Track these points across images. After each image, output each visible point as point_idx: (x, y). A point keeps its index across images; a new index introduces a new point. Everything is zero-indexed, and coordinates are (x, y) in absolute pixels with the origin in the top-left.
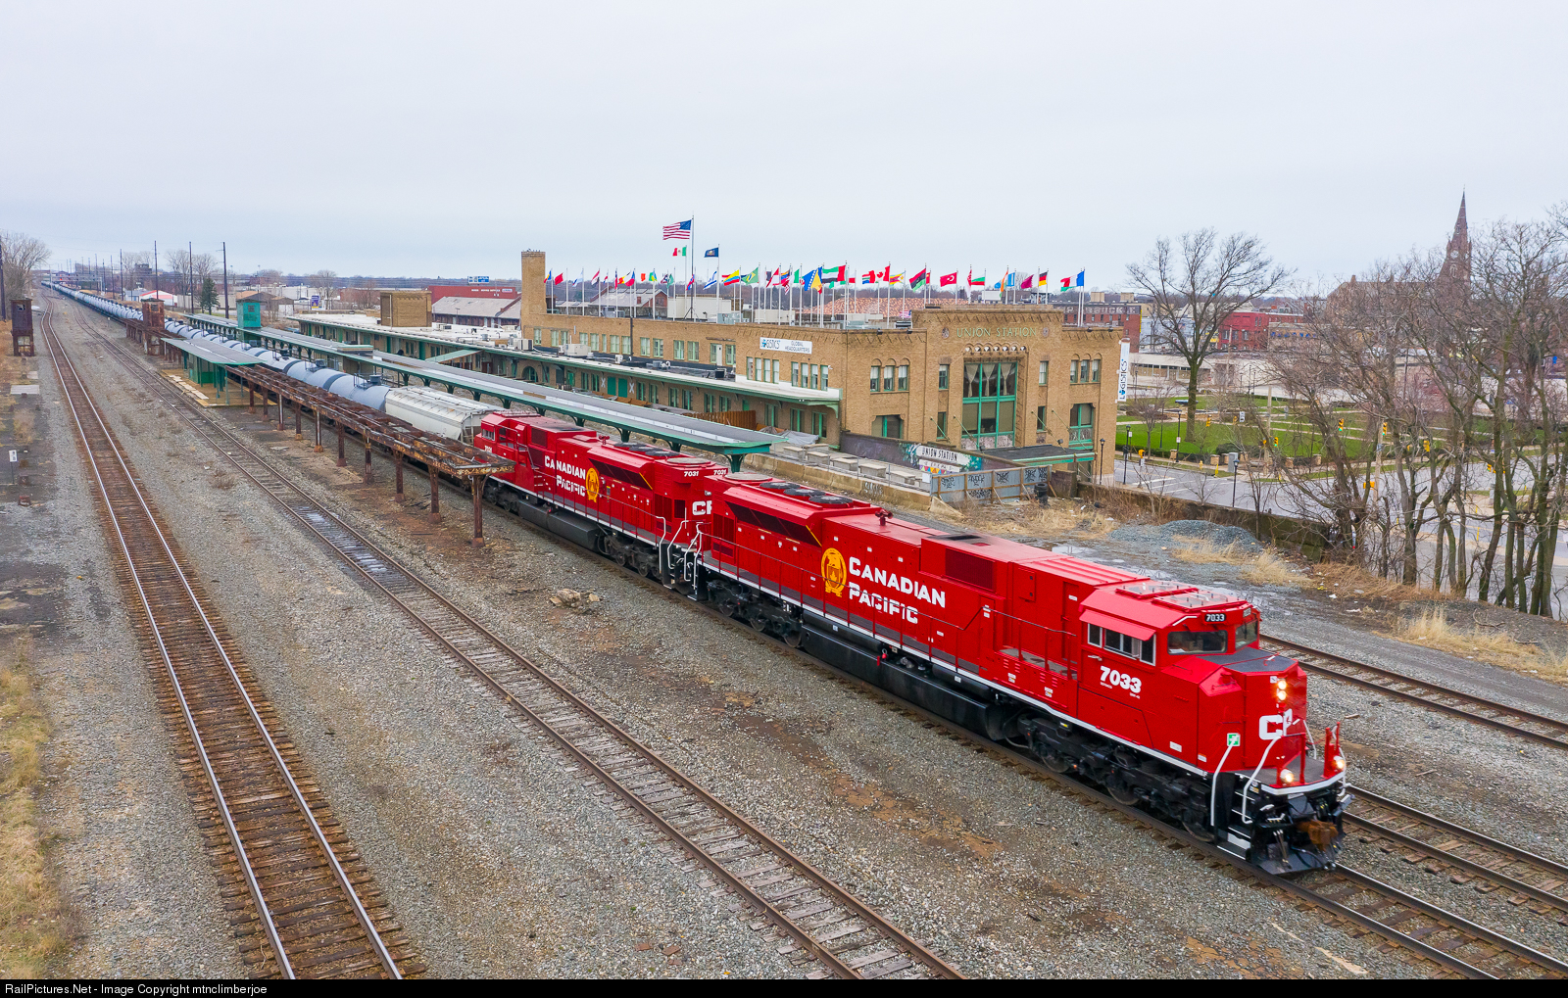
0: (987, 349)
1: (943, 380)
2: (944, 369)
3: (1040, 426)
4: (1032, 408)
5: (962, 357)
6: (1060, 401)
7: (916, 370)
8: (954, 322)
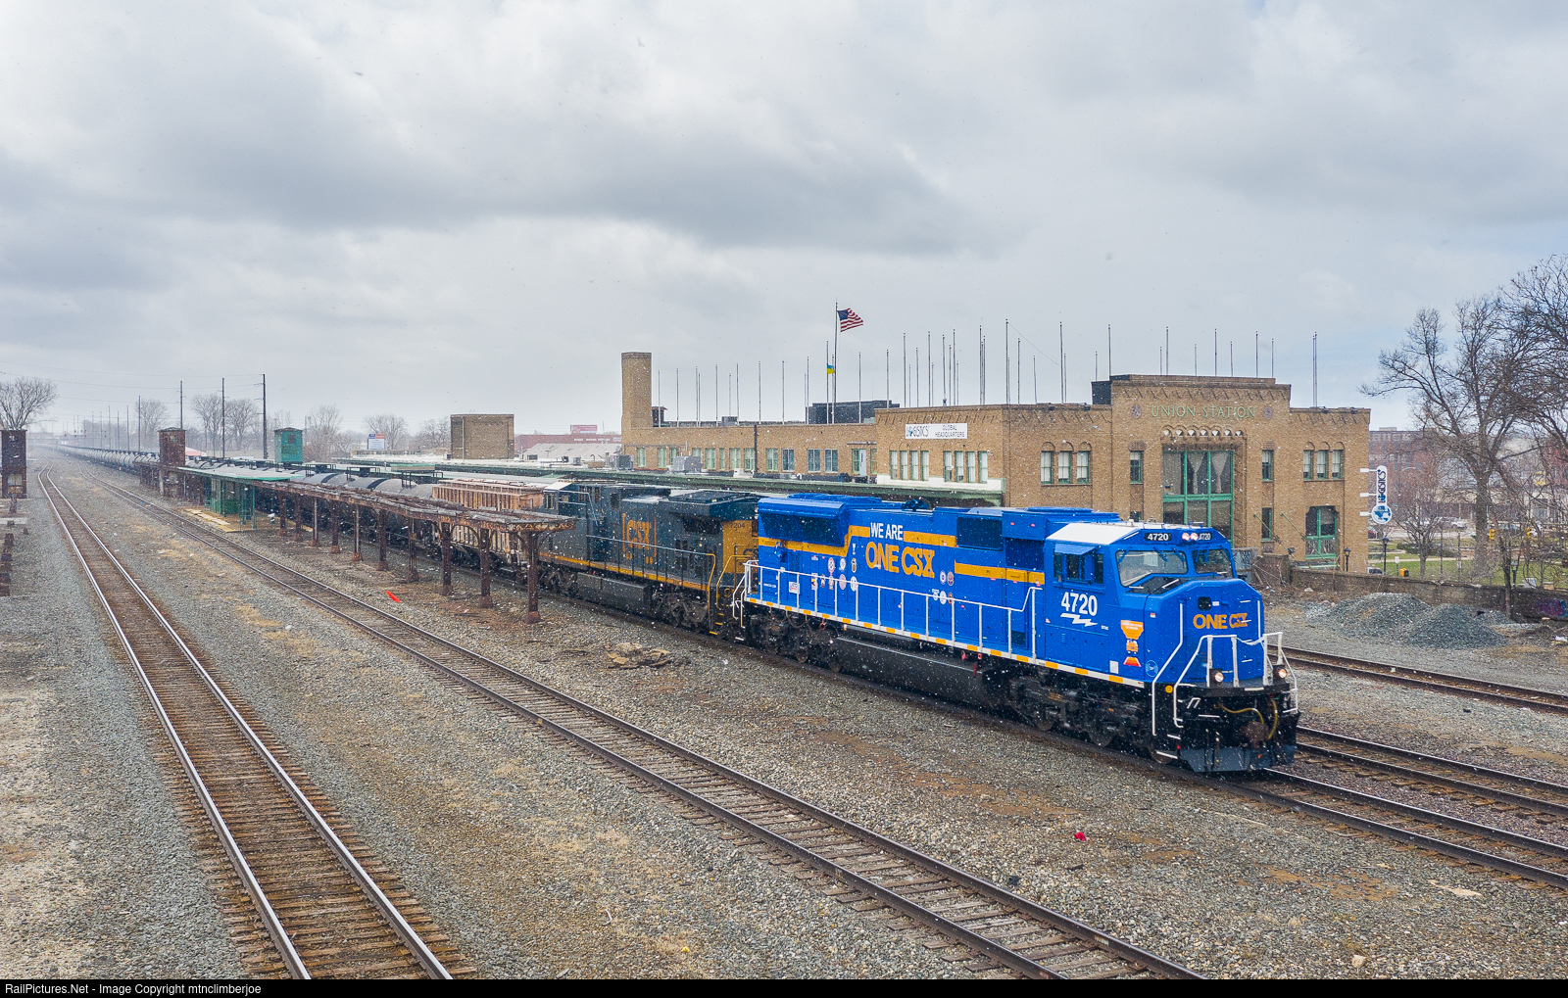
0: (1191, 432)
1: (1136, 471)
2: (1136, 457)
3: (1265, 534)
4: (1254, 509)
5: (1158, 442)
6: (1291, 502)
7: (1101, 458)
8: (1148, 398)
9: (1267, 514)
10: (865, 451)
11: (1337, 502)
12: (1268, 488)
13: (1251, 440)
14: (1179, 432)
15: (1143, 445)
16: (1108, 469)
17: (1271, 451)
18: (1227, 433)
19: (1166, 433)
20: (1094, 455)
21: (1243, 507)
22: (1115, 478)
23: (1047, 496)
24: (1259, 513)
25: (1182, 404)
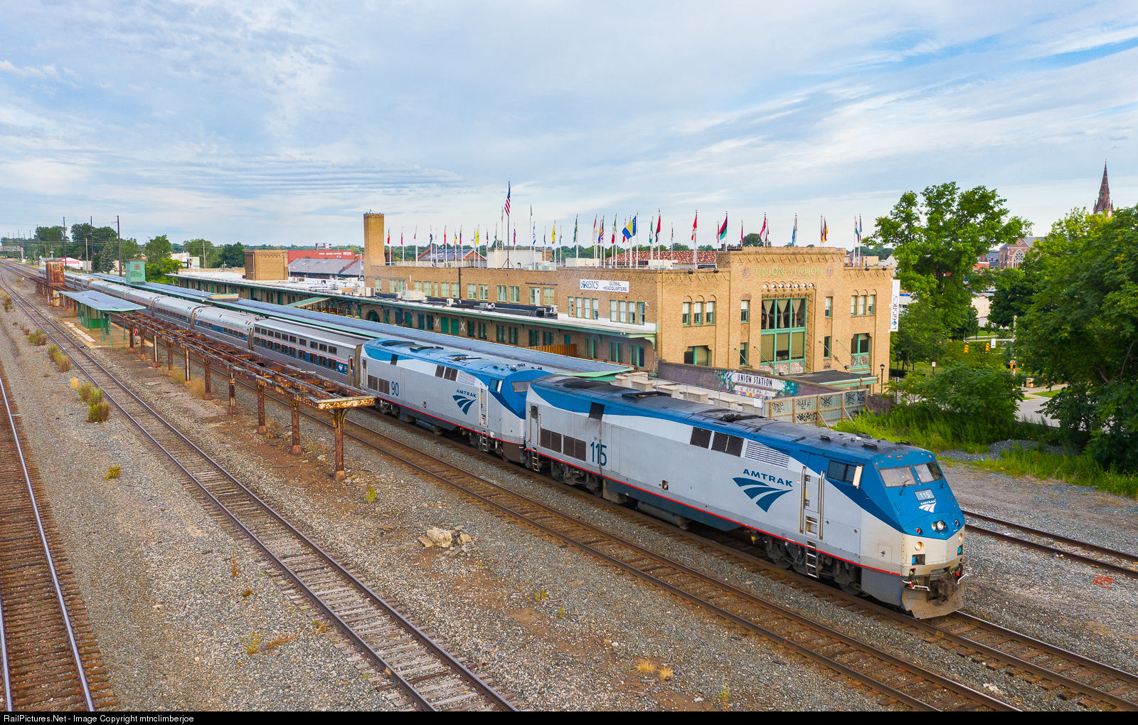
0: (781, 286)
1: (744, 316)
2: (745, 305)
3: (826, 354)
4: (819, 338)
5: (760, 294)
6: (843, 332)
7: (721, 306)
8: (753, 263)
9: (827, 340)
10: (539, 289)
11: (871, 331)
12: (828, 323)
13: (819, 290)
14: (773, 286)
15: (750, 296)
16: (727, 314)
17: (832, 297)
18: (804, 285)
19: (765, 287)
20: (718, 304)
21: (813, 336)
22: (731, 319)
23: (686, 334)
24: (822, 340)
25: (775, 267)
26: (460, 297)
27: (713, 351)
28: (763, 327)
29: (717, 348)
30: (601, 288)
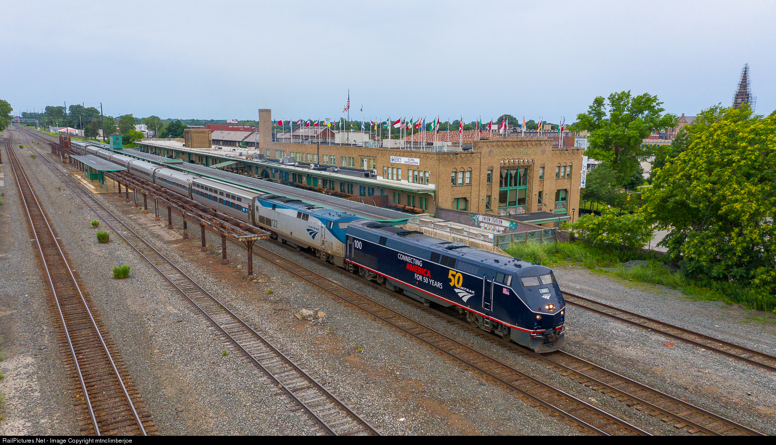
0: (512, 161)
1: (489, 178)
2: (490, 172)
3: (539, 202)
4: (535, 192)
5: (499, 166)
6: (550, 188)
7: (475, 173)
8: (495, 147)
9: (540, 193)
10: (366, 159)
11: (567, 187)
12: (541, 183)
13: (536, 163)
14: (507, 161)
15: (493, 168)
16: (479, 178)
17: (544, 168)
18: (527, 160)
19: (502, 162)
20: (473, 172)
21: (531, 191)
22: (481, 182)
23: (453, 191)
24: (537, 193)
25: (509, 149)
26: (318, 163)
27: (470, 201)
28: (501, 185)
29: (472, 199)
30: (403, 162)
